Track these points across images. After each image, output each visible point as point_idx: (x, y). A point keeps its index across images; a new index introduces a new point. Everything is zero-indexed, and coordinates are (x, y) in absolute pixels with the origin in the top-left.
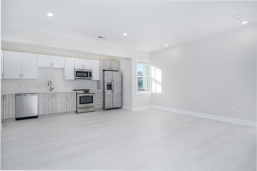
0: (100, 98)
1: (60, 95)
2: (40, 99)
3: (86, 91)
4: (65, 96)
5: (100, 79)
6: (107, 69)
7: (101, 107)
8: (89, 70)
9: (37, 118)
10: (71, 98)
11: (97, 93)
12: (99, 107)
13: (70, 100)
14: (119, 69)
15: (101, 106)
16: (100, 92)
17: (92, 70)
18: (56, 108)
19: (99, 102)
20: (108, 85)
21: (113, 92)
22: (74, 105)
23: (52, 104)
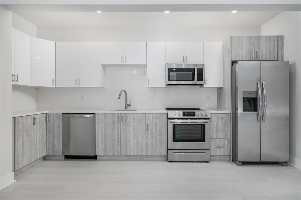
0: (222, 131)
1: (134, 119)
2: (99, 124)
3: (189, 113)
4: (144, 122)
5: (224, 85)
6: (242, 57)
7: (226, 154)
8: (196, 65)
9: (96, 159)
10: (156, 127)
11: (214, 119)
12: (219, 152)
13: (154, 130)
14: (280, 55)
15: (227, 151)
16: (224, 116)
17: (203, 65)
18: (126, 145)
19: (222, 140)
20: (246, 100)
21: (261, 118)
22: (161, 142)
23: (118, 136)
